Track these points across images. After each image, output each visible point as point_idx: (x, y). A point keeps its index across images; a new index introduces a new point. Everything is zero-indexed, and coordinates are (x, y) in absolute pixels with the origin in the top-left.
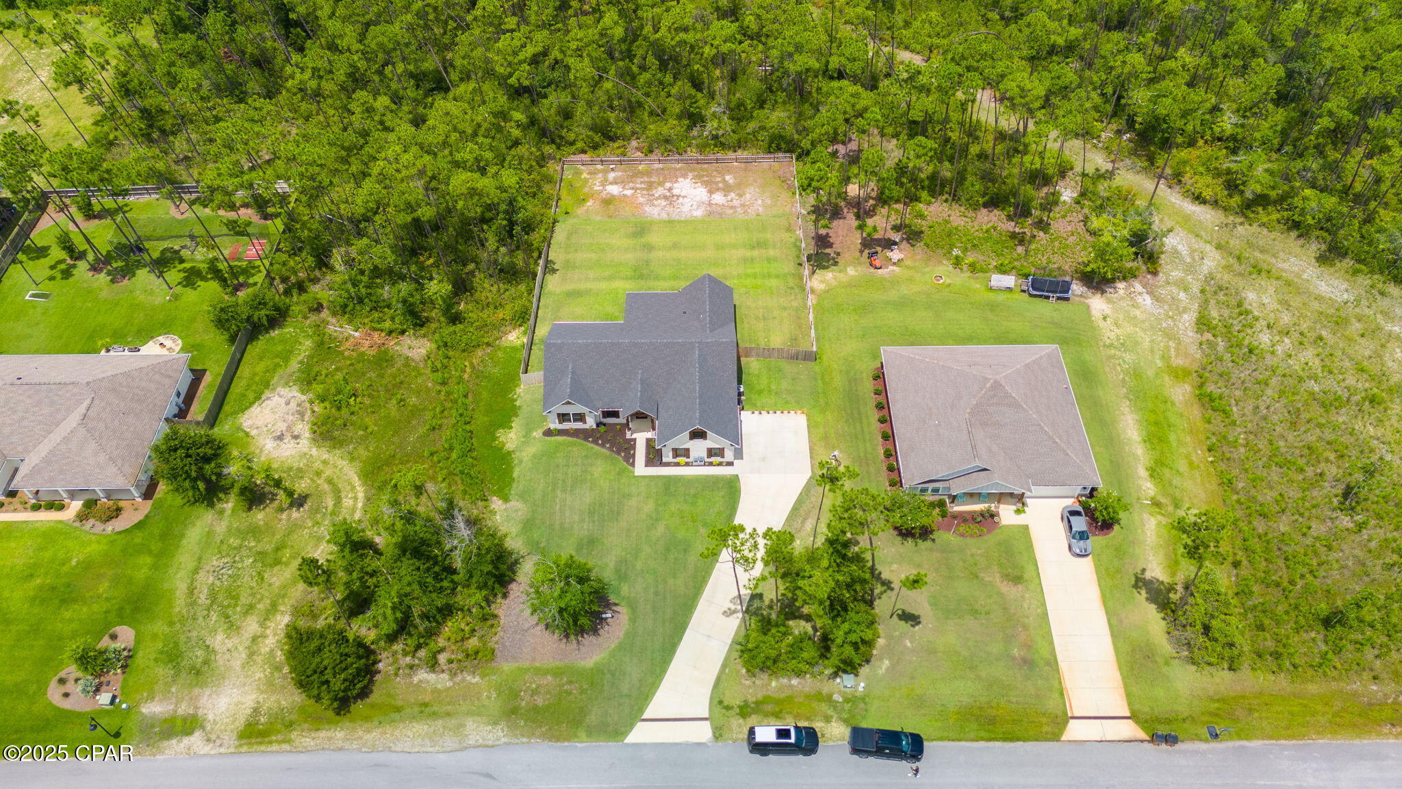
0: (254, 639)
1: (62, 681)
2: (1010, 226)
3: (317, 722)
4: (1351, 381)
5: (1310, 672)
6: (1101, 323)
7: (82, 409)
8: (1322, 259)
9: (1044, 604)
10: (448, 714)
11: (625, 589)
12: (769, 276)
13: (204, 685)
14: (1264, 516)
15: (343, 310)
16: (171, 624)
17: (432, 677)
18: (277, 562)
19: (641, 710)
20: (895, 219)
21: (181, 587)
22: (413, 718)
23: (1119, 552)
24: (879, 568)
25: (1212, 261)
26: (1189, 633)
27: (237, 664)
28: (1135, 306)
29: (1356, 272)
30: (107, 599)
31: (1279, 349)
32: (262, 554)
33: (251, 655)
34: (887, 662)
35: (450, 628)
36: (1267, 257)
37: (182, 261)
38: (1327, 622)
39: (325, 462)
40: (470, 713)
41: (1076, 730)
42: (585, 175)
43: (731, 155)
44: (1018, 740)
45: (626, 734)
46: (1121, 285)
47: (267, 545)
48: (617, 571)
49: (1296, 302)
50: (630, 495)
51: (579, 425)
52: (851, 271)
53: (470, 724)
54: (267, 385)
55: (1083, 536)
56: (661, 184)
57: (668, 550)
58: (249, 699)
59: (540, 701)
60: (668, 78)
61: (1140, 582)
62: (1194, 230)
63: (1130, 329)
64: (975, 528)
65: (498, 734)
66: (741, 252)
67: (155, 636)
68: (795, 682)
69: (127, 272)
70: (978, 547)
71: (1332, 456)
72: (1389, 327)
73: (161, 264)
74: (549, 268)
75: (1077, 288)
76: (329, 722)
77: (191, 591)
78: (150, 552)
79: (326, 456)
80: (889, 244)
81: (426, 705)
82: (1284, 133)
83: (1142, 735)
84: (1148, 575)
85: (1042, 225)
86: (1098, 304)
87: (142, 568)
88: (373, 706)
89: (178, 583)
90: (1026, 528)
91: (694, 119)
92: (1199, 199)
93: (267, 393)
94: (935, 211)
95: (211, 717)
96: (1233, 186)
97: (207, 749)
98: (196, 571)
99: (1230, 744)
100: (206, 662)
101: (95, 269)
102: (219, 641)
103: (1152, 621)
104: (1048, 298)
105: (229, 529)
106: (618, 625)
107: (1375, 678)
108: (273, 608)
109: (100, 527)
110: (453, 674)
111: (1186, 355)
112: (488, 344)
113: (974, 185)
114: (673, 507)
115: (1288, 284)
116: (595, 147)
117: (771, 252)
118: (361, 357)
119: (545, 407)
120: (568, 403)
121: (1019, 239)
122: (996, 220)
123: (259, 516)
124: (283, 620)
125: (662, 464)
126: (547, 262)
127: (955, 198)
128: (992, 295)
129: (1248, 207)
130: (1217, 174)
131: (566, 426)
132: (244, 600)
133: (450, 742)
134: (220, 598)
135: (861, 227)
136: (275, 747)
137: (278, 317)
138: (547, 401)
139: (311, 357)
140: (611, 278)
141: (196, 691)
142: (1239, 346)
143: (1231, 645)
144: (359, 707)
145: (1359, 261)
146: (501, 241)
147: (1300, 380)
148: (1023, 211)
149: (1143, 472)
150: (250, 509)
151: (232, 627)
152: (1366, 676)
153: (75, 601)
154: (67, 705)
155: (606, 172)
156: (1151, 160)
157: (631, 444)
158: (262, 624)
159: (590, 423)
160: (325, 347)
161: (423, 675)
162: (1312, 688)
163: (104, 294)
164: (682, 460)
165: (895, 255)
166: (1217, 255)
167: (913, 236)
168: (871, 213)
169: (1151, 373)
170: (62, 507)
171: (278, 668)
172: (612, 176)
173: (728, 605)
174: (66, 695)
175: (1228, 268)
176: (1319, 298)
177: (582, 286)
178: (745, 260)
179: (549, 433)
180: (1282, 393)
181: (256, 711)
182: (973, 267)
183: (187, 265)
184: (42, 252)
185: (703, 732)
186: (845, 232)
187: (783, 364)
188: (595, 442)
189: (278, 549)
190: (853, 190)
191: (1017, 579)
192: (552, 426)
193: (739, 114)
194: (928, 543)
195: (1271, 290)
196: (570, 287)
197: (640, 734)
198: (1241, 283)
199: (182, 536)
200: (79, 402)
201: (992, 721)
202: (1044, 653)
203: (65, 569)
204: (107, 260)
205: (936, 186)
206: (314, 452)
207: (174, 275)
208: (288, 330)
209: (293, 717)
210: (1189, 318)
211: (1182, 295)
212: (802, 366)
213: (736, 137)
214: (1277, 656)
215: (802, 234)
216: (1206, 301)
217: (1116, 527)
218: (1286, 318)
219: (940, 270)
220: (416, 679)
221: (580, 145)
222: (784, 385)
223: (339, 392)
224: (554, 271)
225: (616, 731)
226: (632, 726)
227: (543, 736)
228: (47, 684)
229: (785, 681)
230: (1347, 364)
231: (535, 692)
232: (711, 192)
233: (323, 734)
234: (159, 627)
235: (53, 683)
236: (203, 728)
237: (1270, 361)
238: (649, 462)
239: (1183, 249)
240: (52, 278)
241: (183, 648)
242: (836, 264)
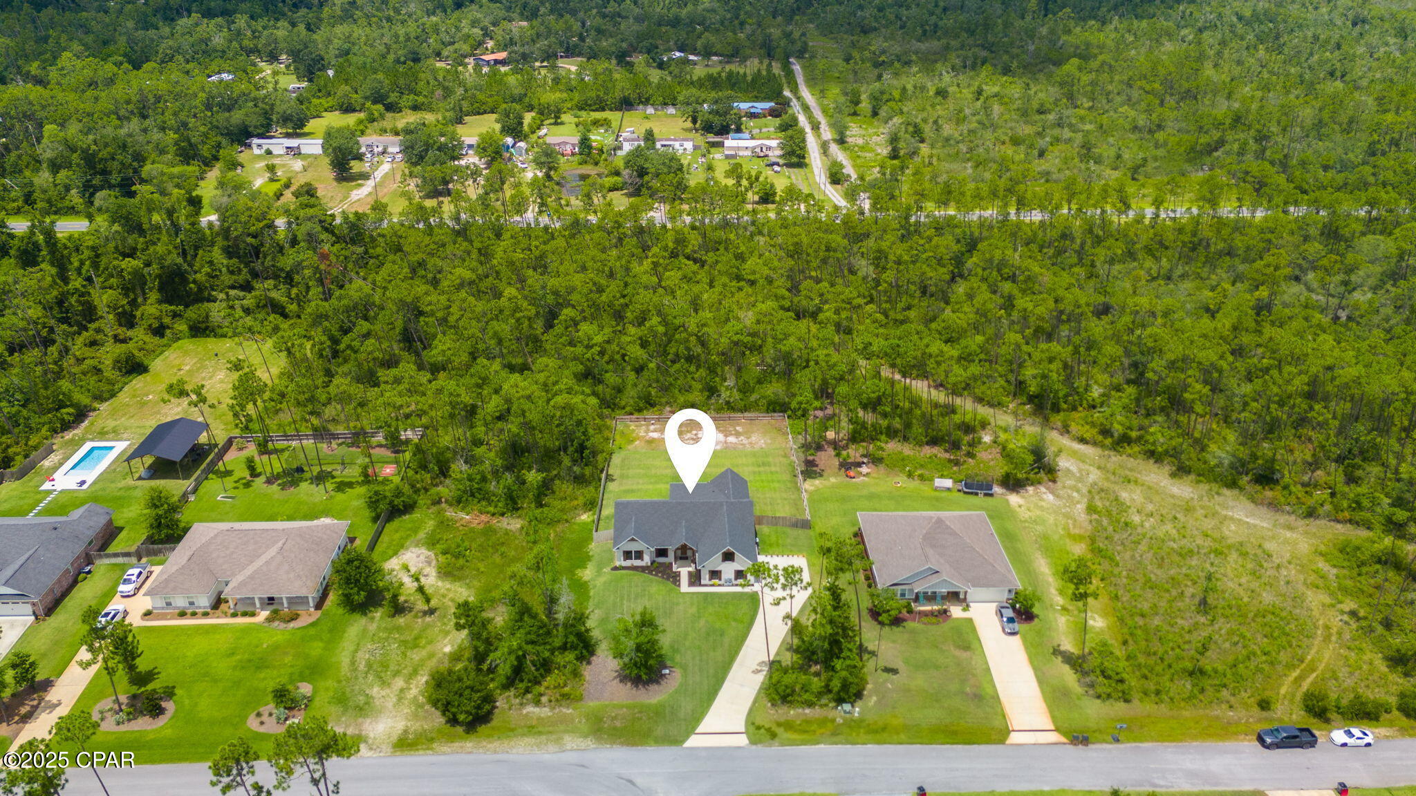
0: (402, 690)
1: (259, 715)
2: (947, 455)
3: (451, 739)
4: (1199, 541)
5: (1183, 704)
6: (1018, 509)
7: (280, 544)
8: (1173, 475)
9: (987, 663)
10: (550, 732)
11: (678, 658)
12: (773, 481)
13: (366, 716)
14: (1143, 616)
15: (458, 502)
16: (339, 682)
17: (537, 710)
18: (416, 646)
19: (694, 728)
20: (861, 451)
21: (345, 660)
22: (523, 735)
23: (1039, 633)
24: (866, 644)
25: (1094, 475)
26: (1092, 677)
27: (390, 705)
28: (1042, 499)
29: (1198, 482)
30: (292, 666)
31: (1147, 525)
32: (404, 643)
33: (400, 699)
34: (875, 698)
35: (550, 680)
36: (1136, 474)
37: (333, 477)
38: (1191, 674)
39: (448, 590)
40: (566, 731)
41: (1014, 738)
42: (632, 427)
43: (739, 415)
44: (974, 743)
45: (683, 741)
46: (1030, 489)
47: (408, 636)
48: (672, 647)
49: (1156, 498)
50: (678, 604)
51: (638, 563)
52: (833, 480)
53: (567, 738)
54: (402, 546)
55: (1011, 620)
56: (690, 432)
57: (708, 634)
58: (400, 725)
59: (618, 724)
60: (693, 368)
61: (1056, 652)
62: (1082, 459)
63: (1038, 513)
64: (934, 620)
65: (590, 743)
66: (751, 469)
67: (327, 689)
68: (807, 711)
69: (294, 483)
70: (938, 630)
71: (1189, 583)
72: (1224, 512)
73: (320, 478)
74: (609, 478)
75: (997, 489)
76: (461, 738)
77: (353, 662)
78: (321, 640)
79: (448, 586)
80: (859, 465)
81: (533, 727)
82: (1138, 400)
83: (1064, 740)
84: (1062, 648)
85: (970, 455)
86: (1014, 499)
87: (316, 649)
88: (493, 728)
89: (343, 658)
90: (970, 620)
91: (712, 391)
92: (1082, 440)
93: (402, 551)
94: (892, 447)
95: (372, 735)
96: (1106, 432)
97: (370, 754)
98: (356, 651)
99: (1129, 745)
100: (367, 703)
101: (269, 481)
102: (375, 691)
103: (1068, 676)
104: (977, 494)
105: (379, 628)
106: (674, 680)
107: (1231, 707)
108: (415, 672)
109: (283, 625)
110: (553, 708)
111: (1081, 527)
112: (567, 521)
113: (917, 429)
114: (711, 609)
115: (1150, 488)
116: (640, 410)
117: (773, 469)
118: (472, 530)
119: (615, 544)
120: (633, 540)
121: (957, 463)
122: (938, 451)
123: (401, 620)
124: (423, 679)
125: (700, 585)
126: (607, 475)
127: (905, 439)
128: (937, 494)
129: (1118, 444)
130: (1093, 425)
131: (628, 563)
132: (393, 667)
133: (552, 747)
134: (375, 667)
135: (838, 455)
136: (421, 752)
137: (408, 508)
138: (617, 540)
139: (434, 531)
140: (656, 483)
141: (360, 720)
142: (1118, 521)
143: (1121, 681)
144: (482, 729)
145: (1199, 475)
146: (574, 461)
147: (1163, 541)
148: (956, 446)
149: (1053, 591)
150: (394, 616)
151: (384, 683)
152: (1224, 706)
153: (267, 667)
154: (262, 729)
155: (648, 426)
156: (1046, 419)
157: (678, 575)
158: (407, 681)
159: (647, 560)
160: (444, 524)
161: (530, 709)
162: (1186, 713)
163: (276, 496)
164: (716, 581)
165: (864, 469)
166: (1098, 472)
167: (876, 461)
168: (846, 447)
169: (1056, 537)
170: (253, 615)
171: (421, 706)
172: (652, 427)
173: (755, 667)
174: (262, 723)
175: (1107, 479)
176: (1173, 496)
177: (634, 487)
178: (754, 473)
179: (615, 568)
180: (1150, 548)
181: (406, 732)
182: (922, 478)
183: (338, 480)
184: (228, 473)
185: (743, 740)
186: (827, 458)
187: (788, 530)
188: (650, 573)
189: (416, 639)
190: (831, 435)
191: (967, 648)
192: (617, 564)
193: (745, 390)
194: (901, 629)
195: (1138, 492)
196: (623, 488)
197: (693, 742)
198: (1116, 488)
199: (344, 632)
200: (276, 542)
201: (955, 733)
202: (989, 690)
203: (258, 650)
204: (277, 477)
205: (891, 433)
206: (440, 584)
207: (330, 485)
208: (416, 515)
209: (433, 735)
210: (1081, 507)
211: (1075, 494)
212: (800, 532)
213: (743, 403)
214: (1158, 693)
215: (797, 459)
216: (1093, 498)
217: (1036, 620)
218: (1150, 507)
219: (897, 479)
220: (524, 712)
221: (628, 409)
222: (789, 541)
223: (458, 546)
224: (613, 480)
225: (677, 741)
226: (687, 737)
227: (622, 744)
228: (246, 717)
229: (800, 710)
230: (1196, 532)
231: (614, 718)
232: (726, 436)
233: (457, 744)
234: (330, 683)
235: (253, 715)
236: (366, 742)
237: (1139, 530)
238: (691, 584)
239: (1074, 469)
240: (236, 488)
241: (348, 695)
242: (821, 476)
